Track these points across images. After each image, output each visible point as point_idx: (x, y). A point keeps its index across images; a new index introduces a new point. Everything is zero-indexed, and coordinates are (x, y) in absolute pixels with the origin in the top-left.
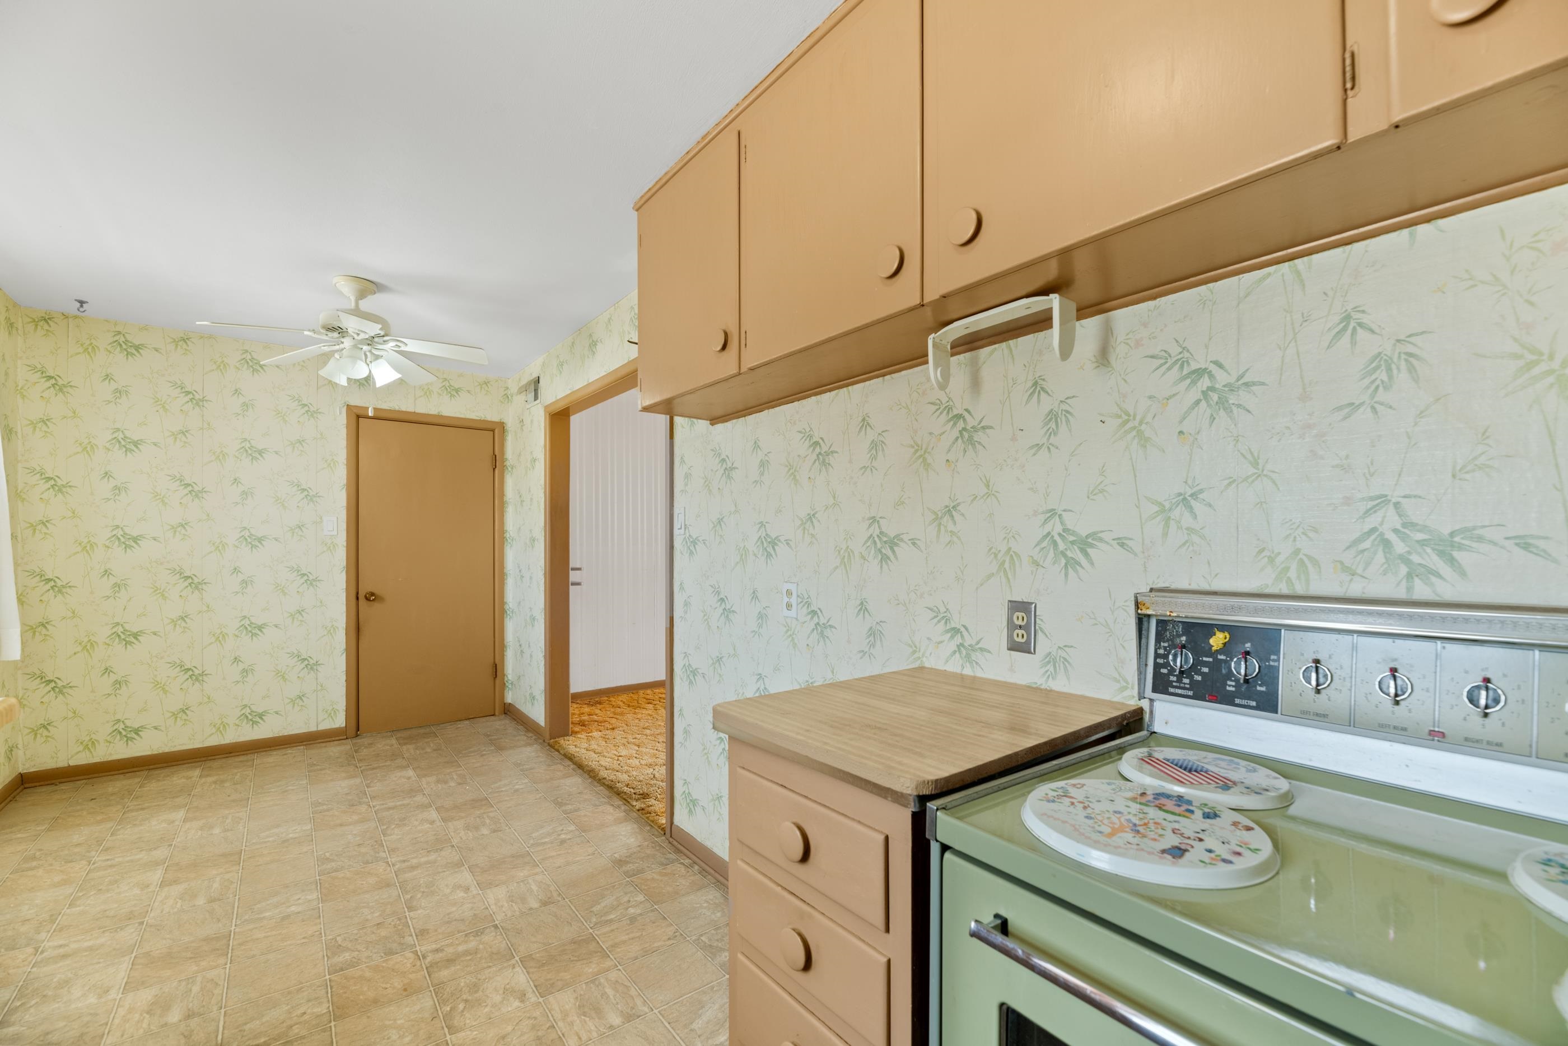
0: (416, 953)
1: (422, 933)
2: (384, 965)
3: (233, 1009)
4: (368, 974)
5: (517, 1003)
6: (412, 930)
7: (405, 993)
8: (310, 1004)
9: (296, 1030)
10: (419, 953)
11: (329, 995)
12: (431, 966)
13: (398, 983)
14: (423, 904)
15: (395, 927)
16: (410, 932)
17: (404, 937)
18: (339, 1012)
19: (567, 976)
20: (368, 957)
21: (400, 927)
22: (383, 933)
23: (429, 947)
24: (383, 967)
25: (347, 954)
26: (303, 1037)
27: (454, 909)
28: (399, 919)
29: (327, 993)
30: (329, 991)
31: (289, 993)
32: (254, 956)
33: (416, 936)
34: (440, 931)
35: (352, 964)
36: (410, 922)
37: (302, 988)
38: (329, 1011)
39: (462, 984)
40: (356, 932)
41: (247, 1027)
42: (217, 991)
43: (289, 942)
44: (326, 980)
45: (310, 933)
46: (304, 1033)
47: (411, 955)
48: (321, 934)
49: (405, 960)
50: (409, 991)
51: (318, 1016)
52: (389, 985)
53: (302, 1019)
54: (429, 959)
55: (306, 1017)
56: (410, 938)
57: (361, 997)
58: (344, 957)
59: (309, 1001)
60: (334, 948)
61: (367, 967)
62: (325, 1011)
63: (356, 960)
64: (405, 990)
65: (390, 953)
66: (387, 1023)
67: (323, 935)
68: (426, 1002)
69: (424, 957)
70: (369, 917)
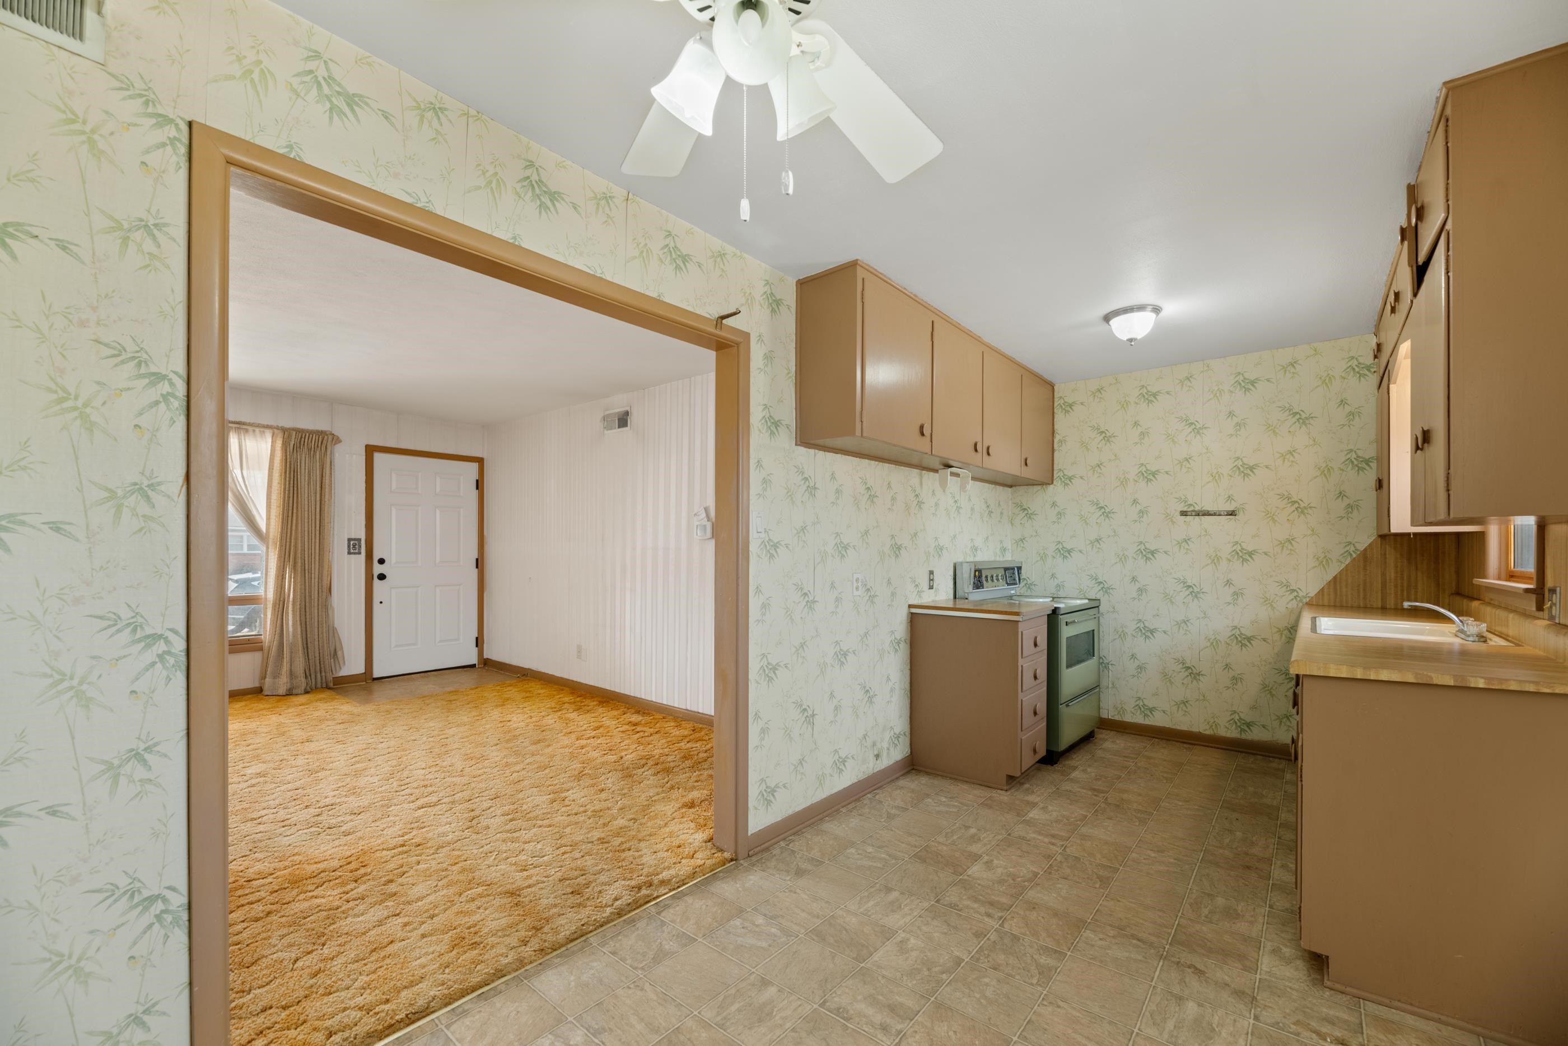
0: (1002, 925)
1: (979, 935)
2: (1028, 933)
3: (1146, 979)
4: (1044, 934)
5: (995, 862)
6: (983, 942)
7: (1037, 907)
8: (1093, 943)
9: (1112, 933)
10: (1001, 922)
11: (1077, 940)
12: (1005, 909)
13: (1033, 915)
14: (947, 958)
15: (989, 955)
16: (985, 942)
17: (995, 942)
18: (1080, 925)
19: (957, 854)
20: (1031, 947)
21: (986, 952)
22: (1001, 958)
23: (990, 921)
24: (1030, 932)
25: (1042, 961)
26: (1111, 926)
27: (936, 935)
28: (978, 960)
29: (1078, 942)
30: (1075, 942)
31: (1101, 961)
32: (1110, 1023)
33: (986, 936)
34: (969, 927)
35: (1046, 950)
36: (975, 951)
37: (1091, 959)
38: (1086, 929)
39: (1004, 888)
40: (1017, 977)
41: (1140, 958)
42: (1153, 1007)
43: (1074, 1013)
44: (1072, 952)
45: (1050, 1009)
46: (1109, 928)
47: (1006, 925)
48: (1043, 999)
49: (1014, 926)
50: (1033, 906)
51: (1094, 931)
52: (1039, 918)
53: (1105, 937)
54: (1000, 914)
55: (1101, 936)
56: (991, 938)
57: (1061, 923)
58: (1046, 960)
59: (1093, 946)
60: (1046, 974)
61: (1039, 940)
62: (1088, 931)
63: (1041, 951)
64: (1034, 908)
65: (1015, 938)
66: (1061, 899)
67: (1042, 996)
68: (1032, 894)
69: (1001, 918)
70: (994, 983)
